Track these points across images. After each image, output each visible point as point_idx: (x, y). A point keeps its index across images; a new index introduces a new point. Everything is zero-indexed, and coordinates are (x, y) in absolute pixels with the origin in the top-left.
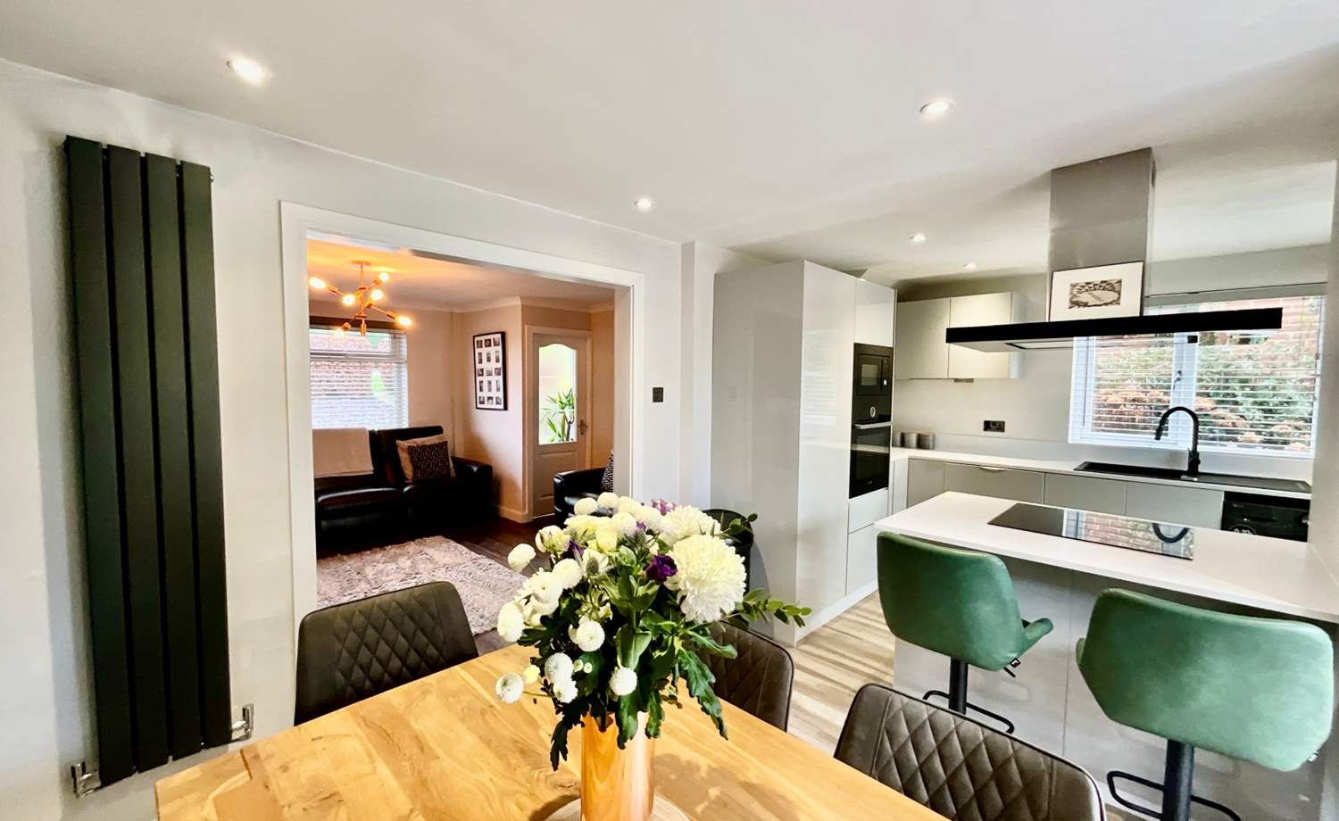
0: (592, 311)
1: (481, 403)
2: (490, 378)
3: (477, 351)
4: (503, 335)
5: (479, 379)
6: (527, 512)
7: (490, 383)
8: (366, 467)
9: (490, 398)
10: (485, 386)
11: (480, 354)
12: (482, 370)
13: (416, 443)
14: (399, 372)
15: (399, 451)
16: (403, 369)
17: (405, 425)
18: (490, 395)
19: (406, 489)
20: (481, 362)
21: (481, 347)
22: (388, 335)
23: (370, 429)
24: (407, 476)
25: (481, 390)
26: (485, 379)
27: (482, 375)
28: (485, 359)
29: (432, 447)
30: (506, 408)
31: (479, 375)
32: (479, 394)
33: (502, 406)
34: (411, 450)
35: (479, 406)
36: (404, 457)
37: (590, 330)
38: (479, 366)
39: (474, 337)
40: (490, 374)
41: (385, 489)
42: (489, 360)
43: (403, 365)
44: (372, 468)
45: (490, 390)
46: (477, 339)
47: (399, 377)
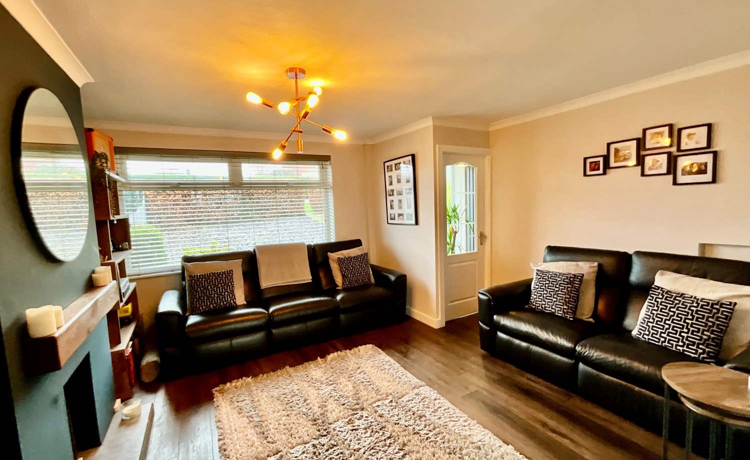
0: (491, 129)
1: (391, 219)
2: (400, 197)
3: (388, 174)
4: (413, 156)
5: (389, 198)
6: (440, 318)
7: (400, 201)
8: (306, 276)
9: (400, 215)
10: (396, 204)
11: (390, 177)
12: (393, 191)
13: (342, 254)
14: (327, 196)
15: (331, 262)
16: (329, 194)
17: (333, 240)
18: (401, 212)
19: (339, 297)
20: (391, 184)
21: (391, 171)
22: (317, 166)
23: (307, 244)
24: (337, 283)
25: (392, 207)
26: (396, 198)
27: (393, 195)
28: (395, 181)
29: (356, 258)
30: (417, 223)
31: (390, 195)
32: (390, 211)
33: (414, 222)
34: (340, 261)
35: (390, 221)
36: (334, 267)
37: (489, 148)
38: (389, 188)
39: (384, 162)
40: (400, 194)
41: (322, 298)
42: (399, 181)
43: (329, 190)
44: (311, 278)
45: (400, 207)
46: (387, 164)
47: (327, 200)
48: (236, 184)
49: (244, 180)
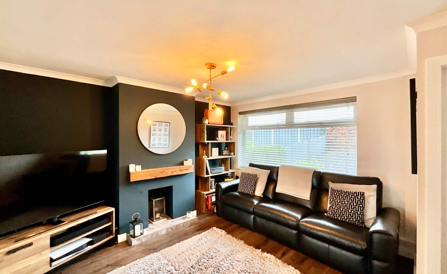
8: (305, 194)
15: (330, 190)
48: (290, 125)
49: (295, 122)
